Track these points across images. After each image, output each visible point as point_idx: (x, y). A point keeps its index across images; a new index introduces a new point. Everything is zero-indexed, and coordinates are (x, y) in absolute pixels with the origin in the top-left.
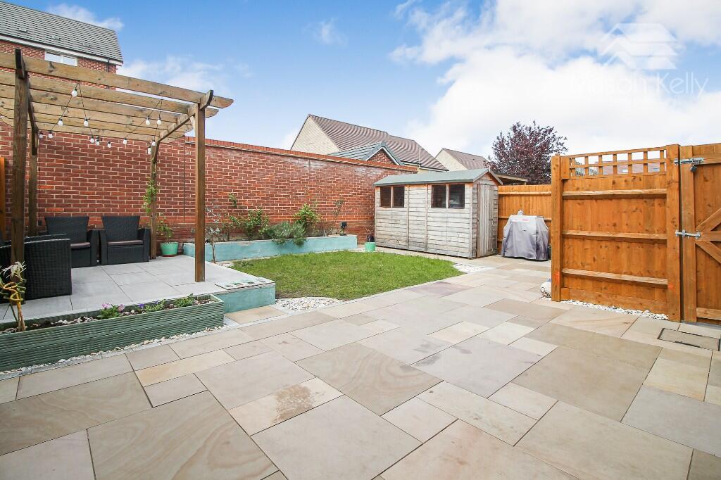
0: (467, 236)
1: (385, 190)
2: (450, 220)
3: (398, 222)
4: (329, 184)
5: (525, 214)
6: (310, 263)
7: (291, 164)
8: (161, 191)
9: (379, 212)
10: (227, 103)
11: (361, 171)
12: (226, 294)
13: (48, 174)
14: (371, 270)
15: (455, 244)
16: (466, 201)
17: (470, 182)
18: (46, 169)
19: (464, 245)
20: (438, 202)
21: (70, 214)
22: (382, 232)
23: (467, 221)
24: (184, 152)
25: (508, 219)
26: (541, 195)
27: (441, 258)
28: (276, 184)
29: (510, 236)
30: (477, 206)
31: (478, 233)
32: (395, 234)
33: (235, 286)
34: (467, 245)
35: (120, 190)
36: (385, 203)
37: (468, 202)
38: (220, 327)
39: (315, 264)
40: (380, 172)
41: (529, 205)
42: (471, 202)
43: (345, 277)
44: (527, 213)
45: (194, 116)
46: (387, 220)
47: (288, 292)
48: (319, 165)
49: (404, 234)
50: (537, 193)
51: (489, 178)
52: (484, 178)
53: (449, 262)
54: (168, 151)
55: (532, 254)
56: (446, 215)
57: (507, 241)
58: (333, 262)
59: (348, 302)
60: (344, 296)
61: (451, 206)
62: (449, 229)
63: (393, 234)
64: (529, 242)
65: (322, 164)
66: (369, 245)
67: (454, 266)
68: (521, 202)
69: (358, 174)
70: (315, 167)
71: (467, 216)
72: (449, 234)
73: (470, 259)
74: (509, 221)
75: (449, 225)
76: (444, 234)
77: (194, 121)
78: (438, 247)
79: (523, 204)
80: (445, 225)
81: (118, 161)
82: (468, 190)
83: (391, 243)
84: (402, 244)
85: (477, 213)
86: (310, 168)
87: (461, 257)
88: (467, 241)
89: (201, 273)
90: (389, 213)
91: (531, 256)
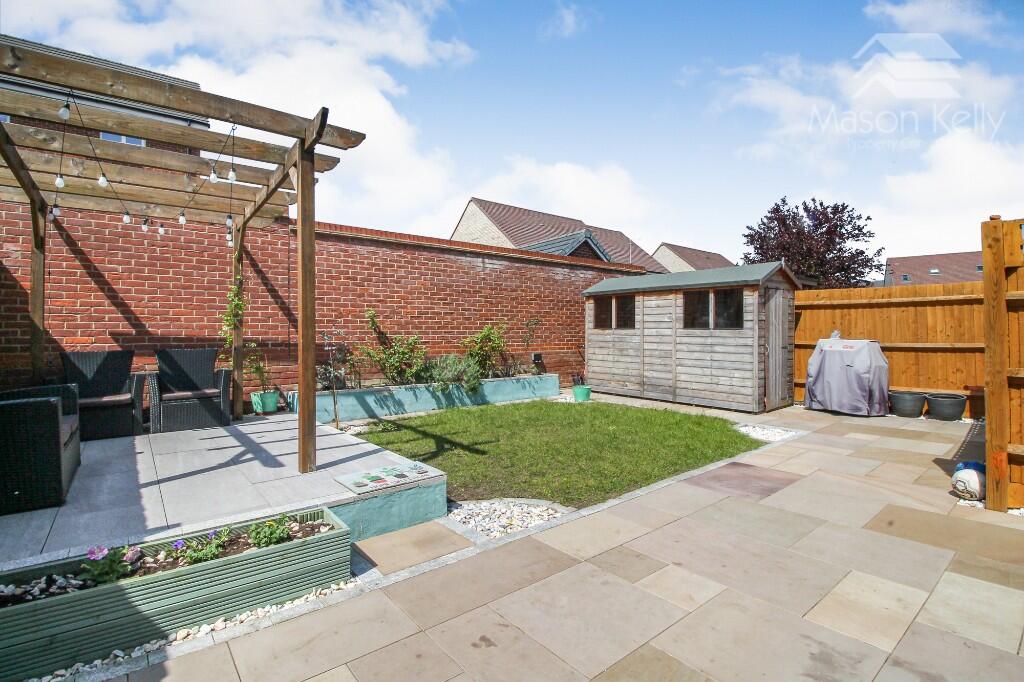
0: (748, 374)
1: (602, 301)
2: (717, 348)
3: (625, 352)
4: (514, 294)
5: (842, 337)
6: (493, 423)
7: (455, 262)
8: (252, 308)
9: (592, 337)
10: (352, 139)
11: (560, 273)
12: (355, 502)
13: (67, 281)
14: (600, 438)
15: (726, 389)
16: (747, 316)
17: (753, 286)
18: (63, 273)
19: (743, 390)
20: (694, 318)
21: (104, 347)
22: (597, 369)
23: (749, 350)
24: (288, 244)
25: (813, 347)
26: (871, 306)
27: (709, 412)
28: (433, 294)
29: (821, 376)
30: (764, 325)
31: (765, 370)
32: (620, 371)
33: (372, 486)
34: (749, 391)
35: (186, 307)
36: (602, 322)
37: (750, 318)
38: (342, 584)
39: (501, 426)
40: (589, 274)
41: (850, 321)
42: (756, 319)
43: (559, 453)
44: (846, 334)
45: (295, 165)
46: (604, 350)
47: (465, 486)
48: (498, 265)
49: (635, 372)
50: (865, 301)
51: (781, 278)
52: (775, 278)
53: (725, 421)
54: (263, 243)
55: (860, 405)
56: (709, 341)
57: (815, 383)
58: (531, 421)
59: (584, 512)
60: (572, 498)
61: (717, 326)
62: (715, 364)
63: (616, 371)
64: (855, 386)
65: (501, 262)
66: (580, 389)
67: (735, 427)
68: (834, 317)
69: (557, 277)
70: (491, 266)
71: (749, 342)
72: (714, 372)
73: (756, 414)
74: (817, 349)
75: (716, 357)
76: (708, 371)
77: (294, 175)
78: (696, 393)
79: (838, 321)
80: (708, 357)
81: (182, 260)
82: (750, 299)
83: (613, 386)
84: (632, 388)
85: (764, 336)
86: (485, 268)
87: (736, 411)
88: (749, 383)
89: (309, 456)
90: (608, 338)
91: (859, 409)
